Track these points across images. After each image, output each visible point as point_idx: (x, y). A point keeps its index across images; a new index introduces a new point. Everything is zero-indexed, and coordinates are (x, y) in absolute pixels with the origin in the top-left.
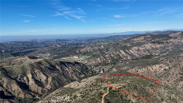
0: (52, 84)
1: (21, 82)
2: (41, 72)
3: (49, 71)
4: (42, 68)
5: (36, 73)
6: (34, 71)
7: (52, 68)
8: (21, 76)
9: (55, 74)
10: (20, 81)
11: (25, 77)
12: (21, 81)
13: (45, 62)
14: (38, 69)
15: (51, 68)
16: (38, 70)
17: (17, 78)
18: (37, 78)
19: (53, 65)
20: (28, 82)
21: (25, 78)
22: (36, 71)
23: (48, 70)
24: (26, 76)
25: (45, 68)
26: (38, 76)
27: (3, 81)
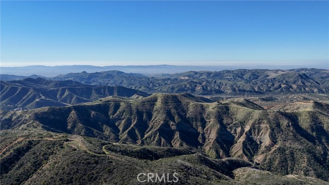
0: (268, 158)
1: (230, 133)
2: (269, 130)
3: (291, 134)
4: (281, 123)
5: (261, 128)
6: (260, 123)
7: (314, 134)
8: (235, 125)
9: (296, 145)
10: (229, 130)
11: (240, 128)
12: (231, 130)
13: (306, 117)
14: (269, 122)
15: (309, 131)
16: (268, 126)
17: (229, 125)
18: (256, 137)
19: (325, 128)
20: (239, 137)
21: (239, 130)
22: (263, 126)
23: (292, 132)
24: (242, 127)
25: (289, 126)
26: (260, 134)
27: (210, 122)
